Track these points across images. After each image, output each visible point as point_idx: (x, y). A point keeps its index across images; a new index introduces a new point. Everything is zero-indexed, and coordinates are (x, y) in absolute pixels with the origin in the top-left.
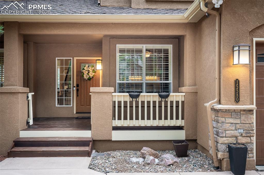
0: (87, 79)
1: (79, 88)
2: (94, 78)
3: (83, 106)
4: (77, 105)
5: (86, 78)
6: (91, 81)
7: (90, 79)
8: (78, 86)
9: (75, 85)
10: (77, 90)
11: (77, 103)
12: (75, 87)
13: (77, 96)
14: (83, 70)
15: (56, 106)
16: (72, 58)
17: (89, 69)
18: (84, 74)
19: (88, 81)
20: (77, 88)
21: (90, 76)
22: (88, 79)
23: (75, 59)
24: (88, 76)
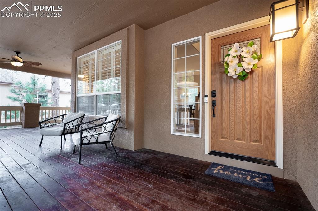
0: (235, 77)
1: (217, 99)
2: (254, 74)
3: (226, 138)
4: (213, 134)
5: (233, 74)
6: (248, 82)
7: (244, 76)
8: (214, 94)
9: (208, 92)
10: (213, 104)
11: (213, 130)
12: (207, 96)
13: (213, 115)
14: (227, 57)
15: (172, 133)
16: (200, 37)
17: (242, 54)
18: (228, 65)
19: (239, 82)
20: (213, 99)
21: (246, 68)
22: (239, 76)
23: (209, 36)
24: (240, 70)
